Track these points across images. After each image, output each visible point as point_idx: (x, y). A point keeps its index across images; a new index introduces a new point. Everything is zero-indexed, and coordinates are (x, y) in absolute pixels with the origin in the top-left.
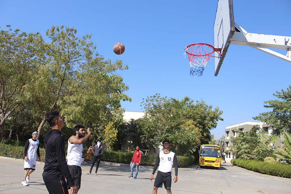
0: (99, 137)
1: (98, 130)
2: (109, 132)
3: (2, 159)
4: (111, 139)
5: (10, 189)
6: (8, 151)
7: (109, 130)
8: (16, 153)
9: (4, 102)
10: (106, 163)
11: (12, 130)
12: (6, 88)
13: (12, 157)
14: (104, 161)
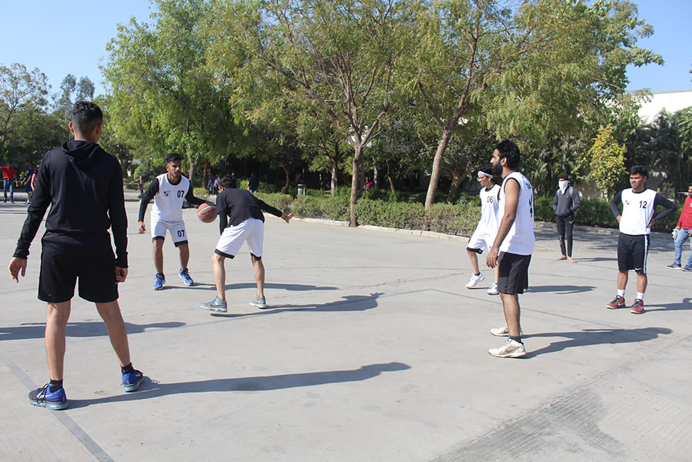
0: (576, 169)
1: (571, 150)
2: (602, 153)
3: (369, 230)
4: (610, 170)
5: (398, 294)
6: (379, 213)
7: (603, 148)
8: (395, 217)
9: (354, 110)
10: (601, 231)
11: (377, 169)
12: (354, 78)
13: (388, 226)
14: (593, 226)
